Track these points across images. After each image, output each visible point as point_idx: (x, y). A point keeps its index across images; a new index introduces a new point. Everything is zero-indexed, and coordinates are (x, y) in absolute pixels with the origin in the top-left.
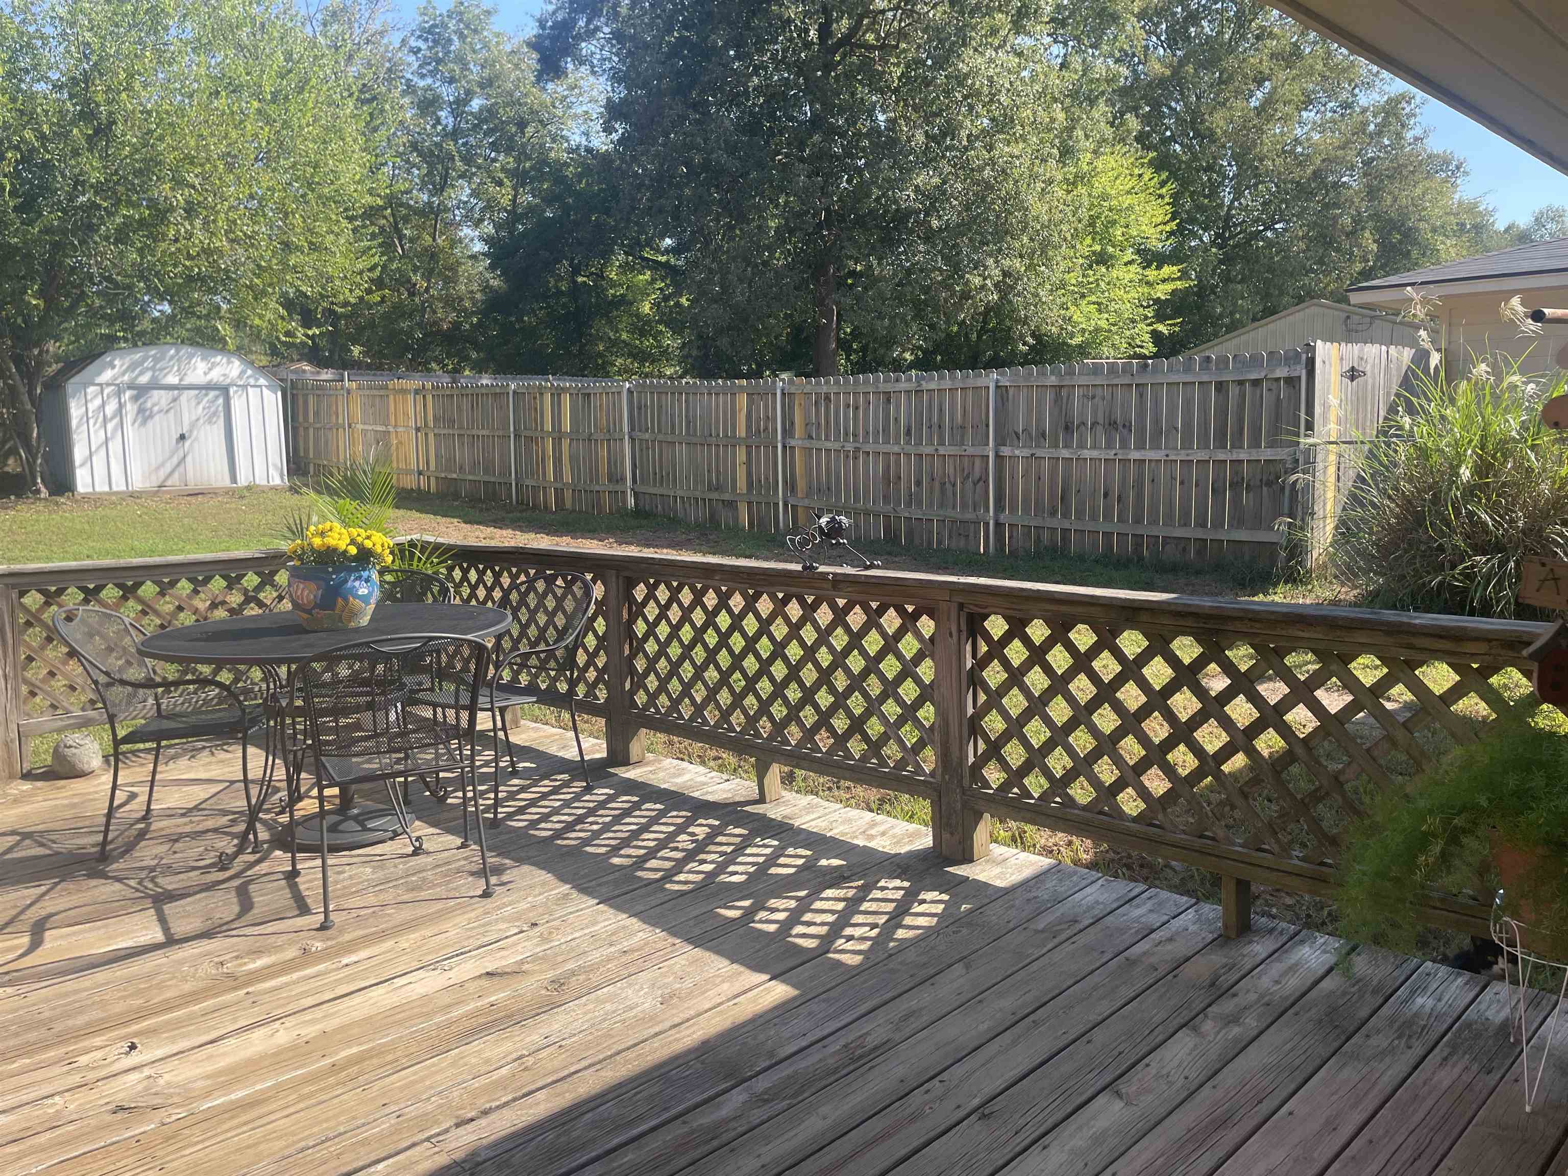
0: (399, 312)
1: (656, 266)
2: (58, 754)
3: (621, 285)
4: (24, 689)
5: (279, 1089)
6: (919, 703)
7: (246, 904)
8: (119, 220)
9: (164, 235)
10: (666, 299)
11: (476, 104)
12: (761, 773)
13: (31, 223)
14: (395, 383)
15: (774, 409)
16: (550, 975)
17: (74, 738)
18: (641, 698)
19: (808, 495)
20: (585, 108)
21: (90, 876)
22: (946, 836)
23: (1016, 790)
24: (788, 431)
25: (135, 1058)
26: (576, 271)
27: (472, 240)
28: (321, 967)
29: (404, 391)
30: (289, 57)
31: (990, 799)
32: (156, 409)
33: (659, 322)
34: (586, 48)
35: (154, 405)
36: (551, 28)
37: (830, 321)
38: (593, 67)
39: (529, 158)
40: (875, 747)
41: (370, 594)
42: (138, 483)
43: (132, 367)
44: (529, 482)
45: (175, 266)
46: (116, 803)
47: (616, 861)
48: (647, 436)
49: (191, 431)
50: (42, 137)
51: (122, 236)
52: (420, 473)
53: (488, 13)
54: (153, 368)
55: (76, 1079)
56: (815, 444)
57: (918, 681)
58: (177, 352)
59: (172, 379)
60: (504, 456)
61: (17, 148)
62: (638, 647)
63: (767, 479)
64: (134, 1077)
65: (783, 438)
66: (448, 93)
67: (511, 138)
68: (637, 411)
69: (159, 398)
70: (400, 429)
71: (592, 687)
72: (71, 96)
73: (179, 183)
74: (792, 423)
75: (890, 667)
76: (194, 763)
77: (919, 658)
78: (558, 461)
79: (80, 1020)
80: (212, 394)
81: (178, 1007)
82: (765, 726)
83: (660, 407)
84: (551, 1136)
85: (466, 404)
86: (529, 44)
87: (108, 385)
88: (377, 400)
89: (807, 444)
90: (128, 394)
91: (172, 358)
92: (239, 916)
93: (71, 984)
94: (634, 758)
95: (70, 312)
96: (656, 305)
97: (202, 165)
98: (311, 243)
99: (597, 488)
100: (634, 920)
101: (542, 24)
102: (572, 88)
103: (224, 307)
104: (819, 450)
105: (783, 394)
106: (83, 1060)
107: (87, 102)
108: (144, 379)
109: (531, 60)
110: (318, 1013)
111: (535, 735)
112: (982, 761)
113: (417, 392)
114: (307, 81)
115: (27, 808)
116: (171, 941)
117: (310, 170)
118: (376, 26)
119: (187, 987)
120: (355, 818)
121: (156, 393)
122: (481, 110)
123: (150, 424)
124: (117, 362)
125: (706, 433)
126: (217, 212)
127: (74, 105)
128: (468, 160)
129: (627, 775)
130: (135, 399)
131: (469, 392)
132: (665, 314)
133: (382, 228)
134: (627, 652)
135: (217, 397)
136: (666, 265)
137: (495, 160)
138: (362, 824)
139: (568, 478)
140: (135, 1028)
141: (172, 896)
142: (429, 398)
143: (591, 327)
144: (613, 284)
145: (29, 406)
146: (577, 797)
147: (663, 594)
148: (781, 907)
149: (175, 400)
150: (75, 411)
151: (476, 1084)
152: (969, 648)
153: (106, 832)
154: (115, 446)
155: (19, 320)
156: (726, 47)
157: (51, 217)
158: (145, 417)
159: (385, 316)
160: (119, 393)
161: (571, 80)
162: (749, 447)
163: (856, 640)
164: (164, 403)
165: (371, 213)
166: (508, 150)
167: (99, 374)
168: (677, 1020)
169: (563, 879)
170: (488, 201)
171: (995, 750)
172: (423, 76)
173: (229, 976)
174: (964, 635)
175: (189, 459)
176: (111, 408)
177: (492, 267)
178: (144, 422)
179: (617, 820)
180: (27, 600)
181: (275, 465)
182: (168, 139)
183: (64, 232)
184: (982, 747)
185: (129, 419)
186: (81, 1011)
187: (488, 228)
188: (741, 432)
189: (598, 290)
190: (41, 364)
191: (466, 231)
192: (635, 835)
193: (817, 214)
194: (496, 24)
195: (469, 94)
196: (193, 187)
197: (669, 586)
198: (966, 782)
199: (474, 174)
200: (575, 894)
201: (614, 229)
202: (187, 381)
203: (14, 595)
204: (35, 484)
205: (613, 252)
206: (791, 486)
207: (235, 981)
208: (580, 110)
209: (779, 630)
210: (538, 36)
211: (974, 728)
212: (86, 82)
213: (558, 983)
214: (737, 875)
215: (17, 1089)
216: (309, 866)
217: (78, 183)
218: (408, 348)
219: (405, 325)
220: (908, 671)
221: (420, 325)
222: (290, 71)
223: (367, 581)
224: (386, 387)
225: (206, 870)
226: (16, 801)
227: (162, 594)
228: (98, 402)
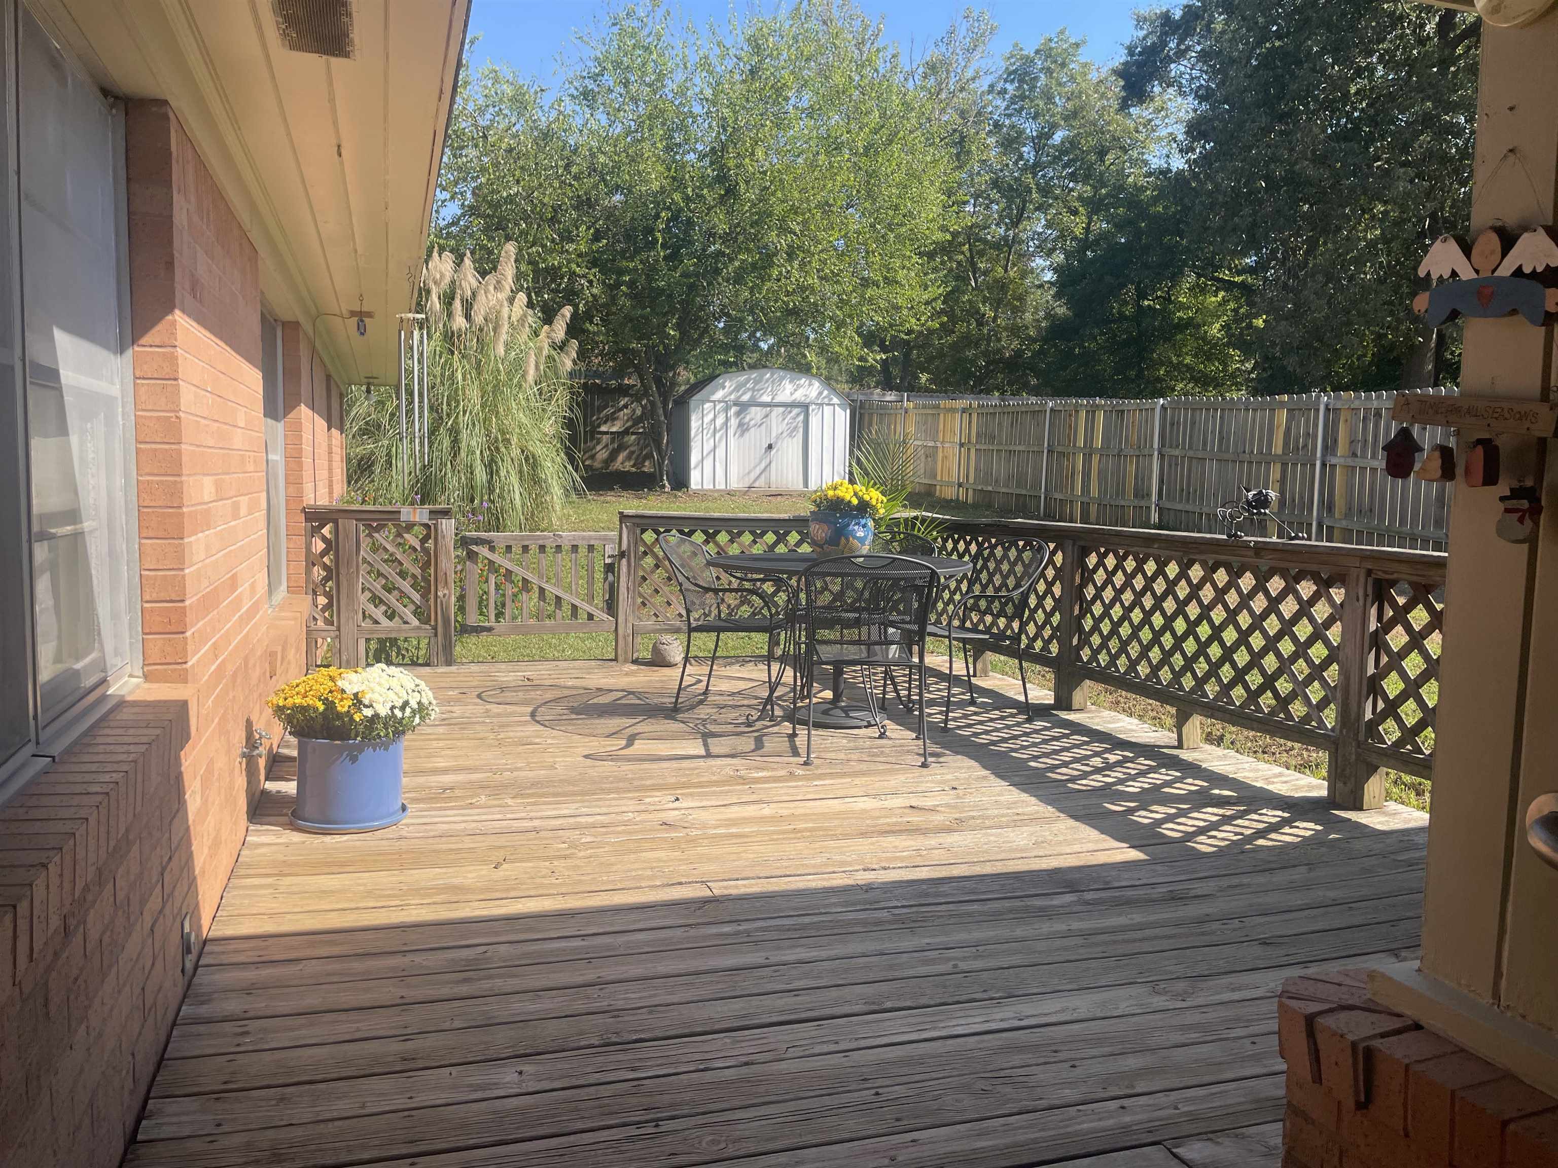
0: (967, 341)
1: (1229, 286)
2: (656, 650)
3: (1189, 308)
4: (640, 600)
5: (758, 833)
6: (1326, 663)
7: (759, 744)
8: (737, 264)
9: (770, 276)
10: (1237, 319)
11: (1058, 137)
12: (1181, 721)
13: (675, 269)
14: (945, 403)
15: (1316, 425)
16: (957, 816)
17: (667, 638)
18: (1085, 654)
19: (1348, 515)
20: (1170, 130)
21: (666, 718)
22: (1339, 785)
23: (1409, 747)
24: (1330, 448)
25: (677, 804)
26: (1142, 295)
27: (1043, 270)
28: (800, 783)
29: (953, 410)
30: (883, 115)
31: (1383, 753)
32: (752, 423)
33: (1228, 345)
34: (1174, 69)
35: (751, 420)
36: (1140, 54)
37: (1428, 339)
38: (1180, 87)
39: (1104, 185)
40: (1283, 702)
41: (866, 537)
42: (734, 485)
43: (737, 389)
44: (1058, 496)
45: (776, 301)
46: (684, 684)
47: (1032, 764)
48: (1177, 452)
49: (776, 443)
50: (687, 199)
51: (738, 279)
52: (960, 485)
53: (1077, 45)
54: (753, 390)
55: (643, 807)
56: (1359, 462)
57: (1327, 643)
58: (772, 375)
59: (766, 398)
60: (1037, 470)
61: (669, 208)
62: (1086, 609)
63: (1302, 497)
64: (677, 812)
65: (1324, 455)
66: (1031, 128)
67: (1090, 167)
68: (1169, 427)
69: (755, 413)
70: (947, 445)
71: (1047, 642)
72: (712, 163)
73: (784, 230)
74: (1335, 441)
75: (1303, 630)
76: (743, 668)
77: (1329, 623)
78: (1087, 475)
79: (648, 782)
80: (796, 411)
81: (707, 786)
82: (1188, 682)
83: (1193, 423)
84: (925, 887)
85: (1006, 421)
86: (1115, 72)
87: (720, 402)
88: (930, 418)
89: (1350, 462)
90: (734, 409)
91: (767, 381)
92: (753, 751)
93: (647, 765)
94: (1076, 705)
95: (697, 342)
96: (1226, 327)
97: (803, 214)
98: (886, 278)
99: (1122, 503)
100: (1033, 799)
101: (1131, 51)
102: (1158, 111)
103: (812, 336)
104: (1363, 469)
105: (1327, 409)
106: (648, 800)
107: (722, 168)
108: (746, 398)
109: (1117, 87)
110: (792, 805)
111: (999, 683)
112: (1380, 718)
113: (964, 411)
114: (896, 134)
115: (634, 679)
116: (709, 755)
117: (891, 213)
118: (969, 74)
119: (714, 778)
120: (842, 708)
121: (753, 409)
122: (1062, 142)
123: (747, 435)
124: (727, 384)
125: (1240, 450)
126: (813, 255)
127: (714, 170)
128: (1045, 191)
129: (1067, 717)
130: (738, 414)
131: (1010, 410)
132: (1233, 335)
133: (959, 263)
134: (1076, 612)
135: (798, 415)
136: (1243, 286)
137: (1072, 190)
138: (846, 712)
139: (1094, 492)
140: (679, 792)
141: (714, 735)
142: (975, 416)
143: (1153, 351)
144: (1182, 307)
145: (663, 418)
146: (1018, 724)
147: (1110, 561)
148: (1160, 811)
149: (766, 416)
150: (694, 424)
151: (884, 855)
152: (1373, 611)
153: (677, 697)
154: (720, 452)
155: (661, 348)
156: (1323, 51)
157: (689, 263)
158: (743, 428)
159: (954, 346)
160: (726, 410)
161: (1158, 102)
162: (1284, 465)
163: (1274, 604)
164: (759, 417)
165: (946, 249)
166: (1086, 179)
167: (713, 394)
168: (1041, 854)
169: (986, 767)
170: (1062, 231)
171: (1392, 708)
172: (1009, 116)
173: (740, 777)
174: (1370, 599)
175: (773, 465)
176: (720, 421)
177: (1057, 296)
178: (742, 435)
179: (1045, 742)
180: (645, 536)
181: (839, 473)
182: (779, 194)
183: (697, 275)
184: (1381, 705)
185: (731, 432)
186: (651, 778)
187: (1059, 257)
188: (1278, 448)
189: (1165, 314)
190: (674, 384)
191: (1039, 262)
192: (1056, 752)
193: (1421, 220)
194: (1083, 55)
195: (1054, 127)
196: (795, 234)
197: (1116, 555)
198: (1361, 737)
199: (1050, 205)
200: (992, 777)
201: (1187, 250)
202: (778, 399)
203: (638, 531)
204: (662, 480)
205: (1182, 273)
206: (1328, 506)
207: (744, 780)
208: (1163, 133)
209: (1207, 593)
210: (1126, 64)
211: (1374, 687)
212: (722, 151)
213: (960, 821)
214: (1133, 788)
215: (609, 806)
216: (802, 732)
217: (711, 235)
218: (970, 375)
219: (970, 353)
220: (1318, 635)
221: (985, 354)
222: (883, 126)
223: (864, 526)
224: (937, 407)
225: (738, 725)
226: (627, 674)
227: (732, 541)
228: (711, 416)
